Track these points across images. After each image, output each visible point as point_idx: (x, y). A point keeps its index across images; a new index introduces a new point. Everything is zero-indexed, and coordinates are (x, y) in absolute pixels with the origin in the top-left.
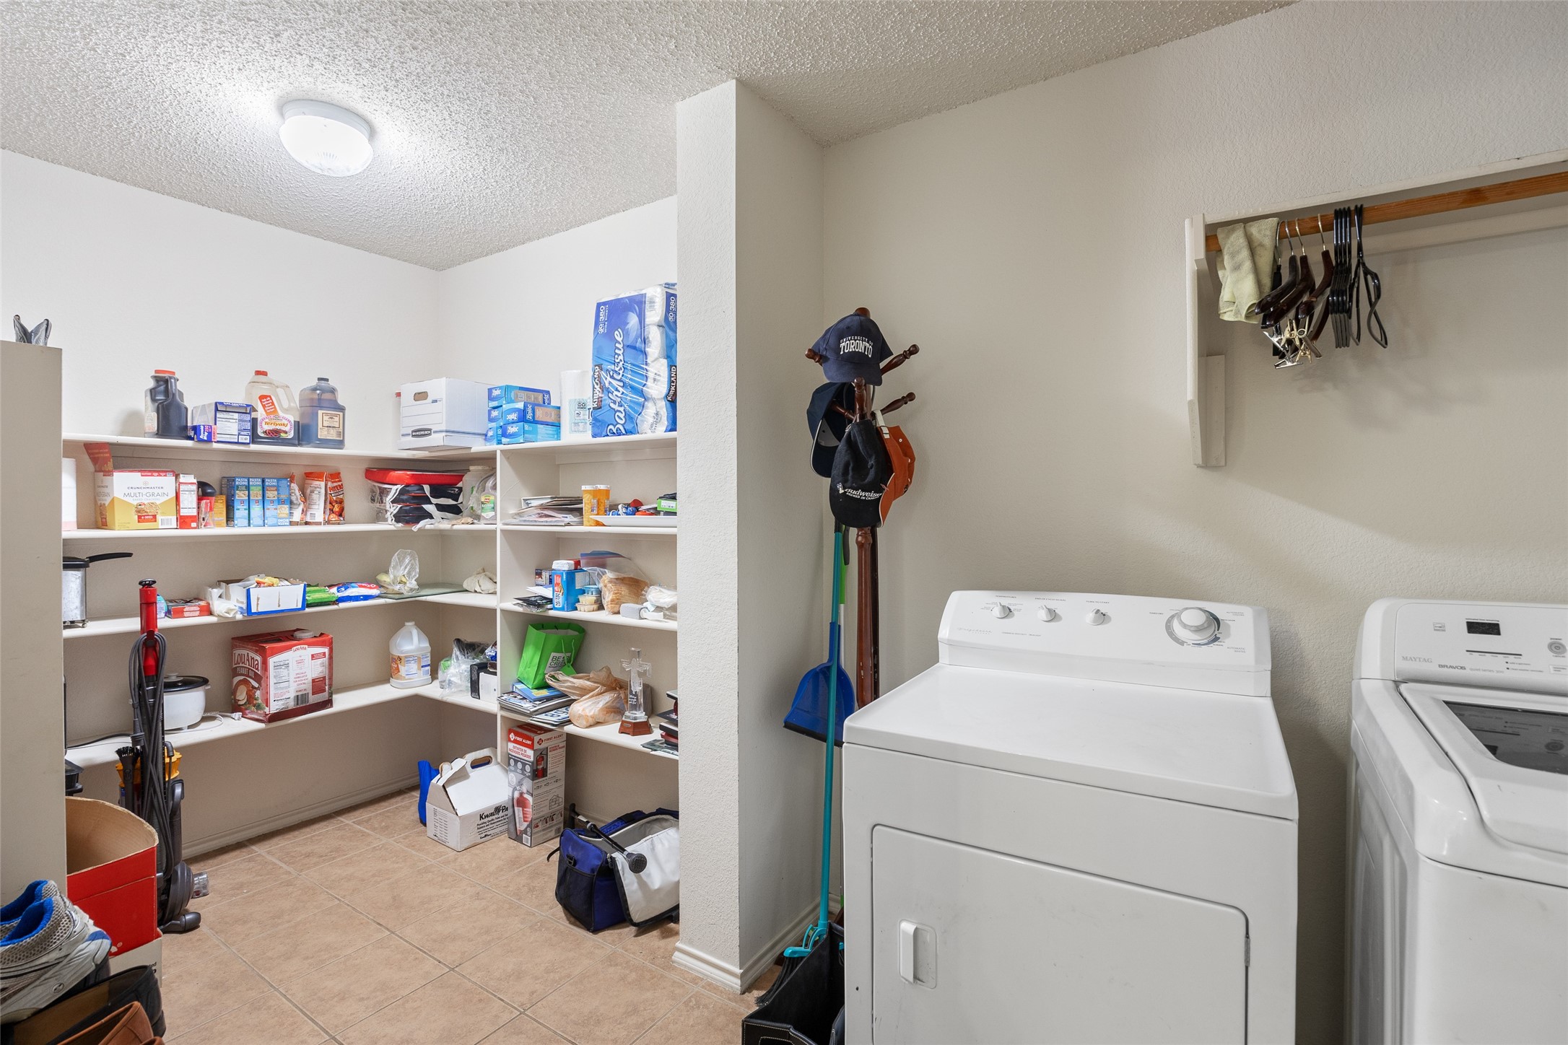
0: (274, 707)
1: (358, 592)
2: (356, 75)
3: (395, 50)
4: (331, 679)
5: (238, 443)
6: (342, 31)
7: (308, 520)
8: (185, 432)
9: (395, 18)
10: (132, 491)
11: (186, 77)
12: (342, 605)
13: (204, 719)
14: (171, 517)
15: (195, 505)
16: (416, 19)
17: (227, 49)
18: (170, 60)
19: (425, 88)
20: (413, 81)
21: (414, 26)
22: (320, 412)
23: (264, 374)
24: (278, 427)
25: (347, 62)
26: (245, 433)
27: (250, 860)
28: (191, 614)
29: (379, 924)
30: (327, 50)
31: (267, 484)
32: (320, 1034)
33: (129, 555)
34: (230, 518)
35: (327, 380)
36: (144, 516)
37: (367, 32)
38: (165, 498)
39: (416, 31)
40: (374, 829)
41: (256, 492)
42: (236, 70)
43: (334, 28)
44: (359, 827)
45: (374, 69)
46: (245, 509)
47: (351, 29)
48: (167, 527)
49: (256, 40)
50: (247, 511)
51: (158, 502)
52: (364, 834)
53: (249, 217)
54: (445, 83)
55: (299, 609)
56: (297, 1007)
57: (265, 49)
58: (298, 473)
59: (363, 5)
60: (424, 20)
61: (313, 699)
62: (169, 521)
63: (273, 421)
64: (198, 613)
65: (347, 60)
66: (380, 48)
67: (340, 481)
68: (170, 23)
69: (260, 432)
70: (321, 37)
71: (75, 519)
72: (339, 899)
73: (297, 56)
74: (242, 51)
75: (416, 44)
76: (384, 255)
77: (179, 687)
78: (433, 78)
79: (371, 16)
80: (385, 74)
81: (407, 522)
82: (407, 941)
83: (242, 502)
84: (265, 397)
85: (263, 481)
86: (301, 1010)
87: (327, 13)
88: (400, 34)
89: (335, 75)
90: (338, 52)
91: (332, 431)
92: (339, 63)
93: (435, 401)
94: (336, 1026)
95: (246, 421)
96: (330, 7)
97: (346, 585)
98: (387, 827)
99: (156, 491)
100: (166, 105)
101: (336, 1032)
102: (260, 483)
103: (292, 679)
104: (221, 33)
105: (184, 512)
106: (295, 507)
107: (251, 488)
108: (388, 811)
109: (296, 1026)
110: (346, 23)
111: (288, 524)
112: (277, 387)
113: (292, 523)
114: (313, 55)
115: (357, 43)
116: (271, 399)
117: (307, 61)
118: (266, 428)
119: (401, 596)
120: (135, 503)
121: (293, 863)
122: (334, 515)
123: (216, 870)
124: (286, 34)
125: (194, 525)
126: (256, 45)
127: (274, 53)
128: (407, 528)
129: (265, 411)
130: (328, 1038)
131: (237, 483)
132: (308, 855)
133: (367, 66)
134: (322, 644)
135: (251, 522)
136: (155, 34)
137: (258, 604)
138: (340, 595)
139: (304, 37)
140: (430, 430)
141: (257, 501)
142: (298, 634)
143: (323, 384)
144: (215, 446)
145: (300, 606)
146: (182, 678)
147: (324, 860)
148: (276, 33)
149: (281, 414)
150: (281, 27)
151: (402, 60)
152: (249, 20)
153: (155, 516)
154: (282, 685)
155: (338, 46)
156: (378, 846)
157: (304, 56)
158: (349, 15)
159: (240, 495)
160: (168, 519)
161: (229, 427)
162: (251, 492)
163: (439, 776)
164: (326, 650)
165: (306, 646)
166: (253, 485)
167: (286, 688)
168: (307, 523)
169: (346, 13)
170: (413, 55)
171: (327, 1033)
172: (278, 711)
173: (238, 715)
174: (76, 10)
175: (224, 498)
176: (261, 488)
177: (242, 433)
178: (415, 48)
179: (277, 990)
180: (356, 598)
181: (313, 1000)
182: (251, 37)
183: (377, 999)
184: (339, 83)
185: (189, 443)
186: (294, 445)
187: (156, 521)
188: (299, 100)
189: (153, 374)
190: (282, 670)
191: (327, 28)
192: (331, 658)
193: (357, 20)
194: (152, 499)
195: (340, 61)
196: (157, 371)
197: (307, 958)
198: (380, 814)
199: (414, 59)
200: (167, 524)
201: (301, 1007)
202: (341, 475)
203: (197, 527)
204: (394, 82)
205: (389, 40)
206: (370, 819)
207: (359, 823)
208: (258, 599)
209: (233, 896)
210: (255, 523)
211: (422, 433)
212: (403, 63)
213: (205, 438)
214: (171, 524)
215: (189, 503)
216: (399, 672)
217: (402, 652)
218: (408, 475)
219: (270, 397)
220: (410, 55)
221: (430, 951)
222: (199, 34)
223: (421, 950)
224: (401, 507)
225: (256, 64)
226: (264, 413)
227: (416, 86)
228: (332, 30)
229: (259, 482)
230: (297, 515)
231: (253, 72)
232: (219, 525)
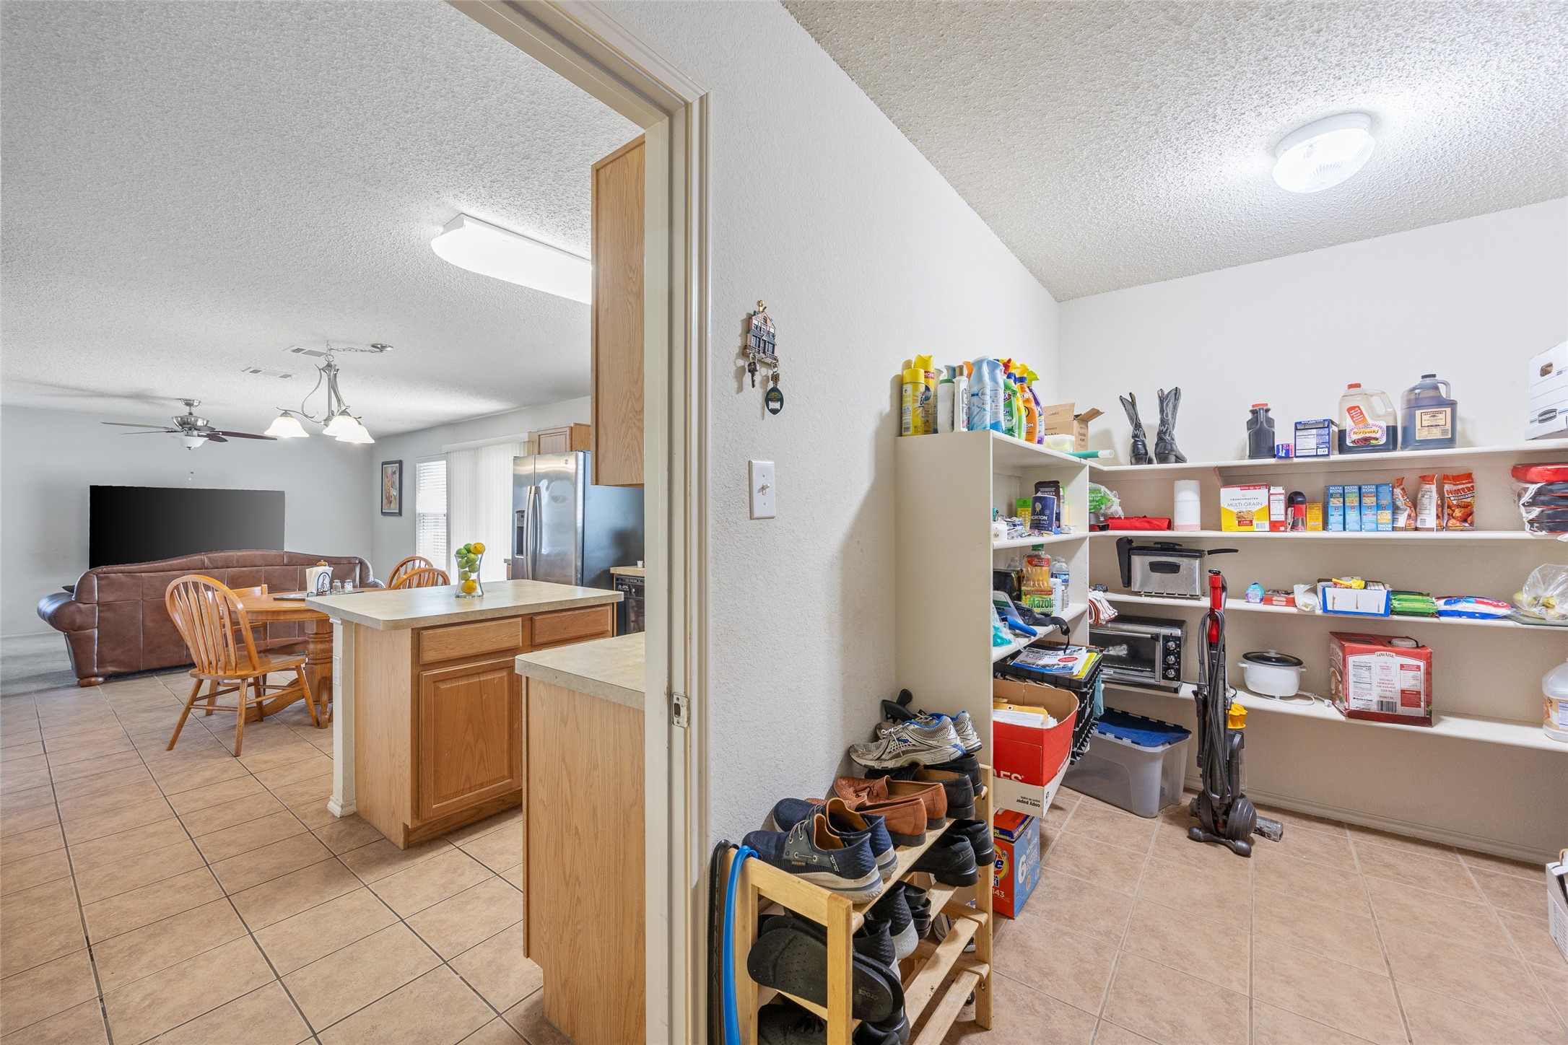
0: (1354, 705)
1: (1474, 609)
2: (1299, 90)
3: (1305, 48)
4: (1429, 695)
5: (1317, 456)
6: (1249, 75)
7: (1419, 526)
8: (1272, 452)
9: (1274, 30)
10: (1234, 502)
11: (1199, 183)
12: (1444, 619)
13: (1297, 696)
14: (1263, 522)
15: (1283, 512)
16: (1290, 14)
17: (1199, 150)
18: (1180, 181)
19: (1373, 47)
20: (1353, 51)
21: (1296, 18)
22: (1418, 413)
23: (1358, 386)
24: (1368, 435)
25: (1280, 89)
26: (1324, 446)
27: (1334, 839)
28: (1279, 603)
29: (1387, 962)
30: (1256, 96)
31: (1363, 490)
32: (1246, 987)
33: (1236, 551)
34: (1325, 526)
35: (1434, 376)
36: (1243, 521)
37: (1266, 59)
38: (1260, 507)
39: (1302, 21)
40: (1486, 887)
41: (1352, 499)
42: (1219, 157)
43: (1242, 79)
44: (1471, 875)
45: (1307, 74)
46: (1340, 515)
47: (1254, 68)
48: (1260, 529)
49: (1207, 130)
50: (1342, 517)
51: (1254, 511)
52: (1469, 884)
53: (1351, 240)
54: (1387, 25)
55: (1381, 615)
56: (1251, 957)
57: (1219, 131)
58: (1411, 478)
59: (1240, 47)
60: (1297, 8)
61: (1401, 710)
62: (1263, 526)
63: (1362, 430)
64: (1284, 603)
65: (1278, 88)
66: (1291, 58)
67: (1472, 482)
68: (1157, 162)
69: (1348, 442)
70: (1242, 92)
71: (1199, 523)
72: (1373, 916)
73: (1242, 116)
74: (1208, 144)
75: (1316, 27)
76: (1543, 200)
77: (1273, 662)
78: (1369, 34)
79: (1256, 47)
80: (1321, 69)
81: (1551, 530)
82: (1397, 997)
83: (1336, 508)
84: (1353, 408)
85: (1360, 489)
86: (1251, 961)
87: (1225, 75)
88: (1293, 35)
89: (1284, 105)
90: (1265, 90)
91: (1434, 430)
92: (1276, 95)
93: (1560, 373)
94: (1261, 994)
95: (1323, 435)
96: (1222, 70)
97: (1459, 599)
98: (1505, 895)
99: (1252, 501)
100: (1208, 205)
101: (1257, 997)
102: (1357, 491)
103: (1375, 684)
104: (1185, 144)
105: (1274, 518)
106: (1401, 512)
107: (1346, 495)
108: (1527, 882)
109: (1237, 966)
110: (1245, 68)
111: (1390, 529)
112: (1372, 396)
113: (1394, 529)
114: (1252, 107)
115: (1269, 72)
116: (1360, 409)
117: (1253, 114)
118: (1355, 437)
119: (1543, 622)
120: (1236, 511)
121: (1366, 863)
122: (1455, 521)
123: (1301, 830)
124: (1219, 111)
125: (1282, 528)
126: (1210, 134)
127: (1227, 128)
128: (1551, 536)
129: (1354, 421)
130: (1248, 994)
131: (1331, 491)
132: (1387, 866)
133: (1298, 77)
134: (1418, 657)
135: (1347, 526)
136: (1157, 174)
137: (1333, 603)
138: (1448, 608)
139: (1231, 102)
140: (1554, 411)
141: (1353, 508)
142: (1395, 641)
143: (1428, 381)
144: (1296, 460)
145: (1382, 611)
146: (1280, 656)
147: (1397, 878)
148: (1212, 116)
149: (1370, 421)
150: (1211, 111)
151: (1321, 49)
152: (1189, 124)
153: (1251, 521)
154: (1362, 685)
155: (1260, 86)
156: (1471, 904)
157: (1247, 113)
158: (1240, 62)
159: (1336, 502)
160: (1261, 524)
161: (1308, 442)
162: (1346, 499)
163: (1558, 863)
164: (1422, 664)
165: (1394, 654)
166: (1349, 493)
167: (1367, 689)
168: (1416, 529)
169: (1236, 63)
170: (1324, 36)
171: (1251, 991)
172: (1358, 709)
173: (1327, 701)
174: (1116, 192)
175: (1320, 505)
176: (1357, 495)
177: (1321, 446)
178: (1319, 31)
179: (1251, 934)
180: (1471, 615)
181: (1267, 963)
182: (1203, 131)
183: (1314, 1009)
184: (1295, 107)
185: (1272, 461)
186: (1388, 450)
187: (1252, 525)
188: (1281, 141)
189: (1251, 408)
190: (1362, 671)
191: (1237, 83)
192: (1428, 673)
193: (1249, 59)
194: (1249, 508)
195: (1274, 93)
196: (1253, 406)
197: (1296, 934)
198: (1513, 879)
199: (1330, 38)
200: (1262, 527)
201: (1254, 960)
202: (1474, 476)
203: (1285, 531)
204: (1337, 69)
205: (1290, 47)
206: (1494, 876)
207: (1474, 872)
208: (1334, 598)
209: (1293, 854)
210: (1350, 528)
211: (1548, 416)
212: (1324, 50)
213: (1284, 455)
214: (1264, 527)
215: (1279, 511)
216: (1549, 717)
217: (1553, 693)
218: (1548, 470)
219: (1358, 407)
220: (1324, 39)
221: (1412, 1025)
222: (1176, 155)
223: (1403, 1015)
224: (1543, 511)
225: (1225, 143)
226: (1352, 424)
227: (1362, 53)
228: (1243, 81)
229: (1356, 489)
230: (1402, 520)
231: (1230, 149)
232: (1315, 529)
